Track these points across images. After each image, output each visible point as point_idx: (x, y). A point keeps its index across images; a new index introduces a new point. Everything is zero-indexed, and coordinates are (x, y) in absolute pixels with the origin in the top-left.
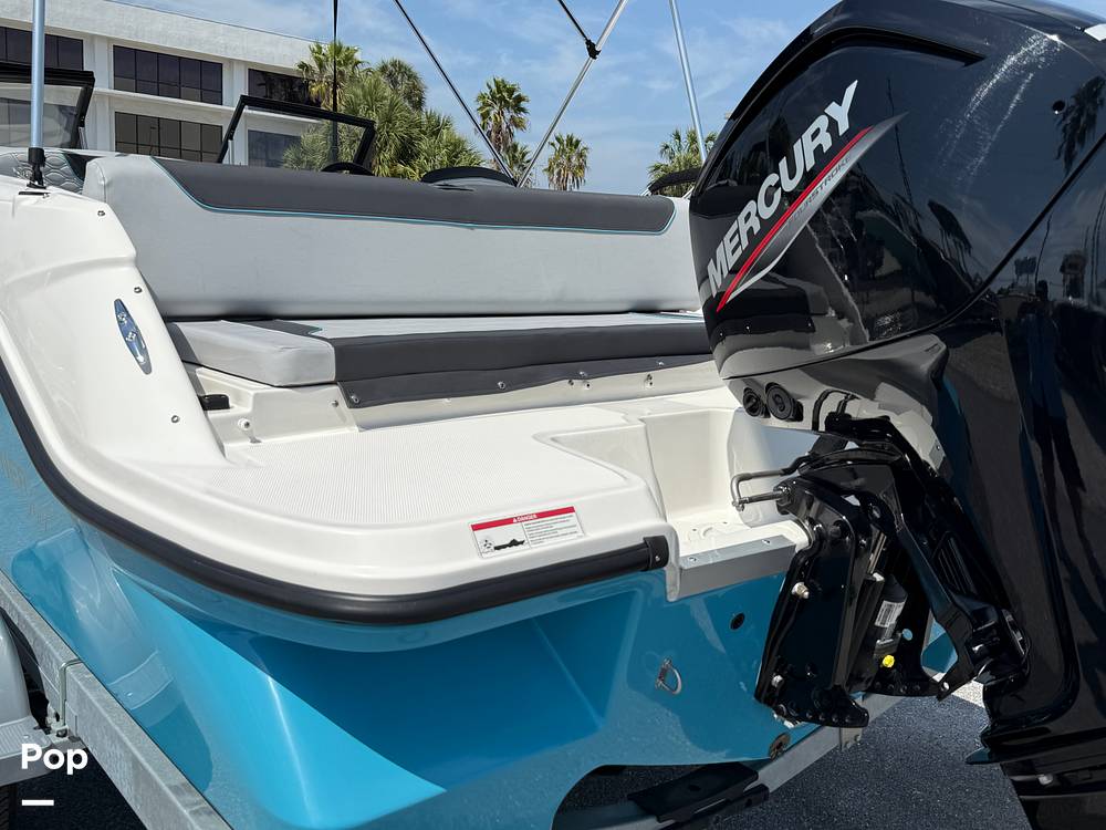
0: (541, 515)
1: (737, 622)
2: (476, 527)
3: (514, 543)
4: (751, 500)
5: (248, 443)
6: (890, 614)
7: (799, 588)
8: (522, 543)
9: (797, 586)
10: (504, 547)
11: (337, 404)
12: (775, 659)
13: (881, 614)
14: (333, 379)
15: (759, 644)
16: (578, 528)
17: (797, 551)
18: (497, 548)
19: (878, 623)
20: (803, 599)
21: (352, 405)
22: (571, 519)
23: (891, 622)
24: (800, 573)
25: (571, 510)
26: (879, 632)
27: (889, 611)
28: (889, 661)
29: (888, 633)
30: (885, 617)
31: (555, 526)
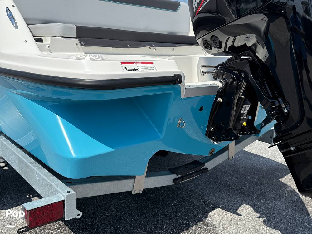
0: (143, 63)
1: (201, 109)
2: (122, 63)
3: (134, 69)
4: (206, 73)
5: (49, 53)
6: (246, 109)
7: (220, 99)
8: (137, 70)
9: (219, 99)
10: (131, 70)
11: (77, 45)
12: (212, 122)
13: (243, 109)
14: (75, 36)
15: (207, 118)
16: (154, 68)
17: (219, 88)
18: (129, 70)
19: (242, 112)
20: (221, 102)
21: (82, 45)
22: (152, 66)
23: (246, 111)
24: (220, 94)
25: (152, 63)
26: (242, 114)
27: (245, 108)
28: (245, 124)
29: (245, 115)
30: (244, 110)
31: (147, 67)
